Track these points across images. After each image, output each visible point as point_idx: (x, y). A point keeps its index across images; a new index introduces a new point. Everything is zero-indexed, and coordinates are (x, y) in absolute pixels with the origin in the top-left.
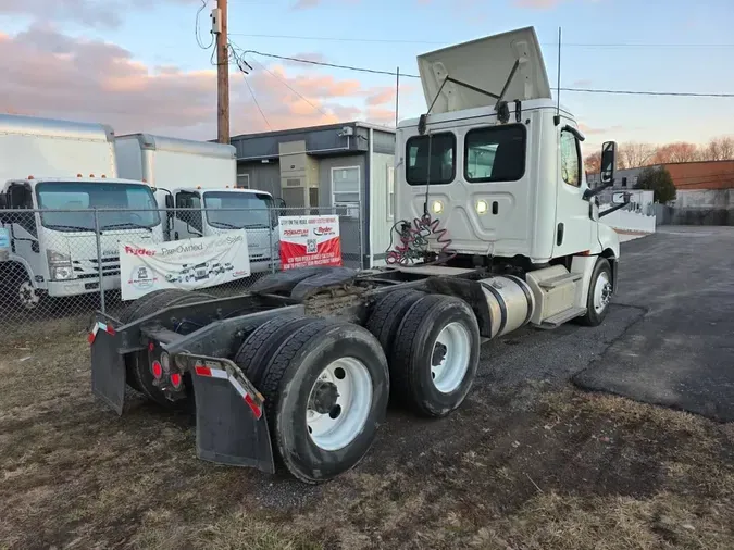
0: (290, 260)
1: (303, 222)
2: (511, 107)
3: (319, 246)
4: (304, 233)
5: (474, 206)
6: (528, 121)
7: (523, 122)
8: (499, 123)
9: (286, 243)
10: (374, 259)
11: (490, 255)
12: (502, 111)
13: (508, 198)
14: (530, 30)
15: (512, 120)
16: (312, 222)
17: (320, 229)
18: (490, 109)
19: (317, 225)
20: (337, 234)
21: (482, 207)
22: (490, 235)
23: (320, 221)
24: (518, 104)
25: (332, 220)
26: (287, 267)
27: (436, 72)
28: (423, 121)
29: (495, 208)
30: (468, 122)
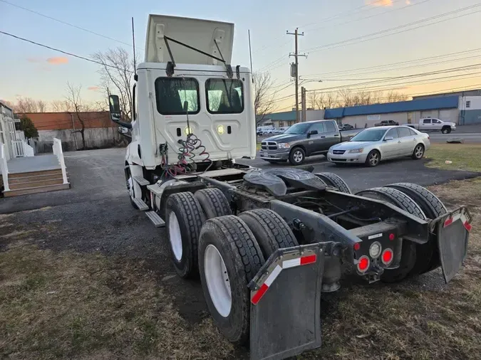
2: (234, 69)
5: (216, 130)
6: (244, 79)
7: (241, 79)
8: (228, 78)
12: (229, 70)
13: (237, 124)
14: (232, 25)
15: (235, 77)
18: (222, 67)
21: (222, 129)
22: (228, 147)
24: (238, 67)
27: (157, 30)
28: (171, 67)
29: (229, 130)
30: (206, 73)
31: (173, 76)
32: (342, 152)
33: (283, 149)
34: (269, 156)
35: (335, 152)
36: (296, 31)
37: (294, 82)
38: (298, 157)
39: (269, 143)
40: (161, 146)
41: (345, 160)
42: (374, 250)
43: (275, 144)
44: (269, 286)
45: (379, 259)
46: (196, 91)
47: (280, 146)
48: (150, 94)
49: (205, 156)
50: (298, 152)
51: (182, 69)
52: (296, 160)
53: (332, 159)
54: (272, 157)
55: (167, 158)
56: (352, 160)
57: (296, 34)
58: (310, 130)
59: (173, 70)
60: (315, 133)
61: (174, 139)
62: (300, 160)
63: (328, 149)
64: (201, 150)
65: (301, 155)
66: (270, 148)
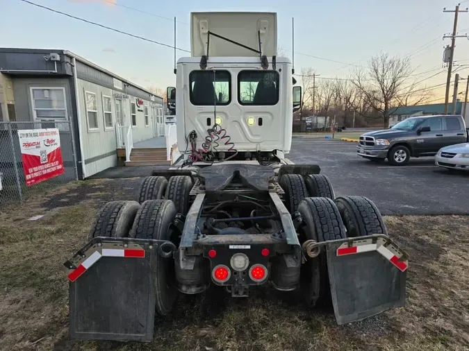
0: (30, 170)
1: (35, 135)
2: (270, 59)
3: (49, 155)
4: (37, 145)
5: (246, 122)
6: (280, 70)
7: (277, 70)
8: (262, 69)
9: (26, 155)
10: (86, 164)
11: (259, 151)
12: (264, 61)
13: (269, 116)
14: (274, 14)
15: (270, 68)
16: (42, 134)
17: (48, 141)
18: (256, 59)
19: (45, 138)
20: (59, 145)
21: (252, 121)
22: (257, 139)
23: (47, 134)
24: (274, 58)
25: (55, 133)
26: (28, 177)
27: (201, 26)
28: (204, 60)
29: (260, 122)
30: (240, 65)
31: (207, 69)
32: (452, 155)
33: (381, 146)
34: (364, 153)
35: (443, 155)
36: (457, 7)
37: (447, 69)
38: (400, 157)
39: (367, 139)
40: (191, 135)
41: (454, 165)
42: (239, 262)
43: (372, 139)
44: (87, 268)
45: (246, 272)
46: (228, 83)
47: (377, 142)
48: (185, 86)
49: (230, 146)
50: (401, 151)
51: (215, 62)
52: (397, 159)
53: (440, 163)
54: (367, 153)
55: (195, 145)
56: (463, 166)
57: (456, 11)
58: (422, 126)
59: (206, 63)
60: (427, 130)
61: (204, 128)
62: (402, 160)
63: (437, 150)
64: (225, 140)
65: (405, 155)
66: (368, 144)
